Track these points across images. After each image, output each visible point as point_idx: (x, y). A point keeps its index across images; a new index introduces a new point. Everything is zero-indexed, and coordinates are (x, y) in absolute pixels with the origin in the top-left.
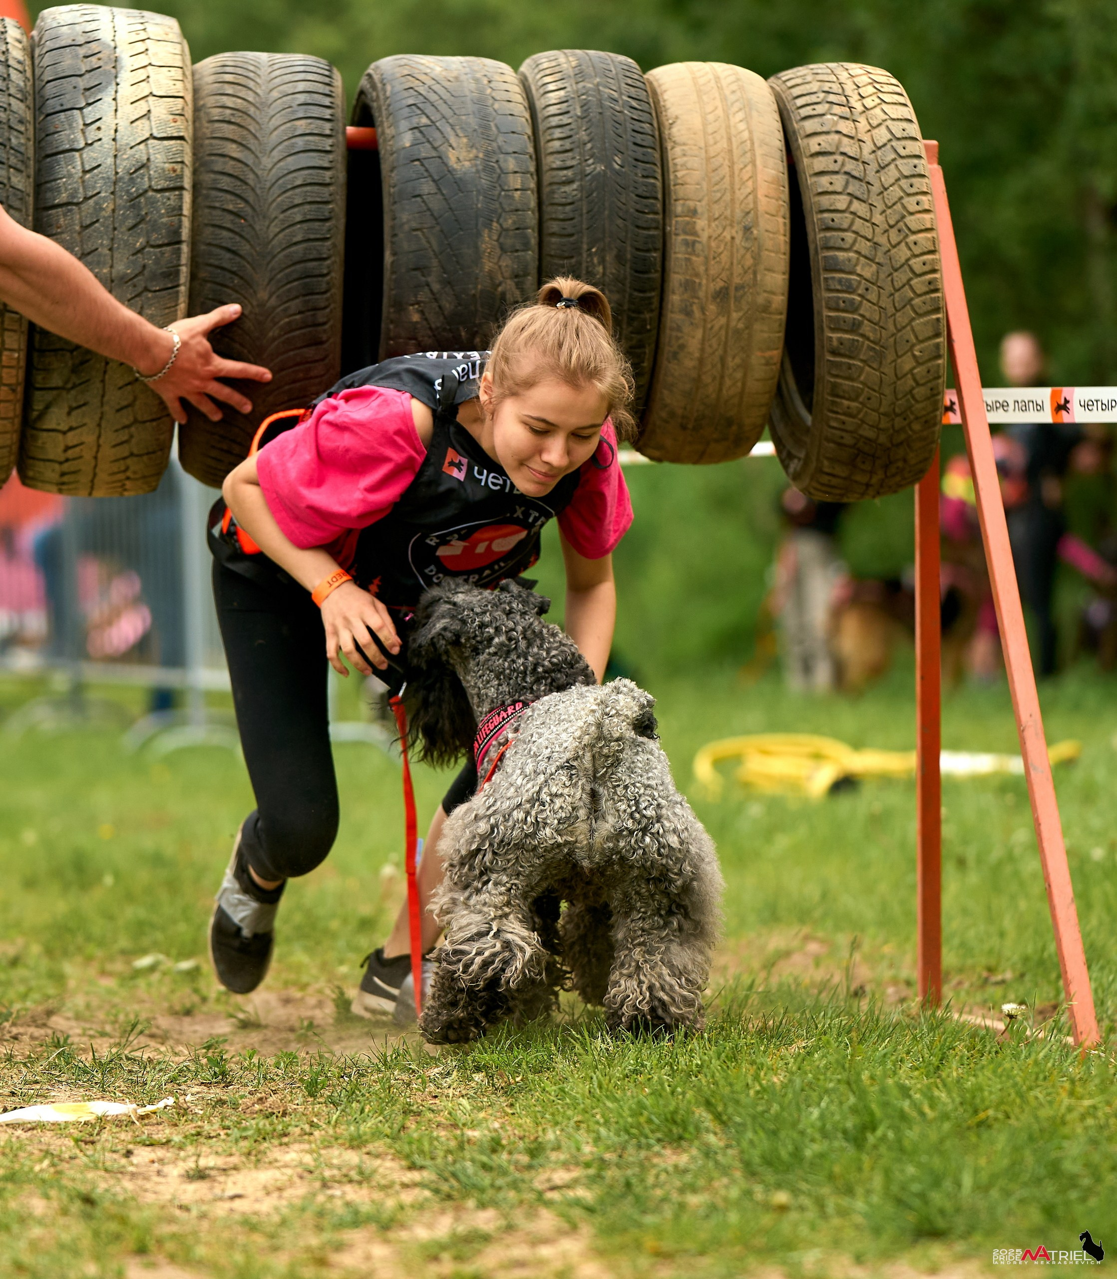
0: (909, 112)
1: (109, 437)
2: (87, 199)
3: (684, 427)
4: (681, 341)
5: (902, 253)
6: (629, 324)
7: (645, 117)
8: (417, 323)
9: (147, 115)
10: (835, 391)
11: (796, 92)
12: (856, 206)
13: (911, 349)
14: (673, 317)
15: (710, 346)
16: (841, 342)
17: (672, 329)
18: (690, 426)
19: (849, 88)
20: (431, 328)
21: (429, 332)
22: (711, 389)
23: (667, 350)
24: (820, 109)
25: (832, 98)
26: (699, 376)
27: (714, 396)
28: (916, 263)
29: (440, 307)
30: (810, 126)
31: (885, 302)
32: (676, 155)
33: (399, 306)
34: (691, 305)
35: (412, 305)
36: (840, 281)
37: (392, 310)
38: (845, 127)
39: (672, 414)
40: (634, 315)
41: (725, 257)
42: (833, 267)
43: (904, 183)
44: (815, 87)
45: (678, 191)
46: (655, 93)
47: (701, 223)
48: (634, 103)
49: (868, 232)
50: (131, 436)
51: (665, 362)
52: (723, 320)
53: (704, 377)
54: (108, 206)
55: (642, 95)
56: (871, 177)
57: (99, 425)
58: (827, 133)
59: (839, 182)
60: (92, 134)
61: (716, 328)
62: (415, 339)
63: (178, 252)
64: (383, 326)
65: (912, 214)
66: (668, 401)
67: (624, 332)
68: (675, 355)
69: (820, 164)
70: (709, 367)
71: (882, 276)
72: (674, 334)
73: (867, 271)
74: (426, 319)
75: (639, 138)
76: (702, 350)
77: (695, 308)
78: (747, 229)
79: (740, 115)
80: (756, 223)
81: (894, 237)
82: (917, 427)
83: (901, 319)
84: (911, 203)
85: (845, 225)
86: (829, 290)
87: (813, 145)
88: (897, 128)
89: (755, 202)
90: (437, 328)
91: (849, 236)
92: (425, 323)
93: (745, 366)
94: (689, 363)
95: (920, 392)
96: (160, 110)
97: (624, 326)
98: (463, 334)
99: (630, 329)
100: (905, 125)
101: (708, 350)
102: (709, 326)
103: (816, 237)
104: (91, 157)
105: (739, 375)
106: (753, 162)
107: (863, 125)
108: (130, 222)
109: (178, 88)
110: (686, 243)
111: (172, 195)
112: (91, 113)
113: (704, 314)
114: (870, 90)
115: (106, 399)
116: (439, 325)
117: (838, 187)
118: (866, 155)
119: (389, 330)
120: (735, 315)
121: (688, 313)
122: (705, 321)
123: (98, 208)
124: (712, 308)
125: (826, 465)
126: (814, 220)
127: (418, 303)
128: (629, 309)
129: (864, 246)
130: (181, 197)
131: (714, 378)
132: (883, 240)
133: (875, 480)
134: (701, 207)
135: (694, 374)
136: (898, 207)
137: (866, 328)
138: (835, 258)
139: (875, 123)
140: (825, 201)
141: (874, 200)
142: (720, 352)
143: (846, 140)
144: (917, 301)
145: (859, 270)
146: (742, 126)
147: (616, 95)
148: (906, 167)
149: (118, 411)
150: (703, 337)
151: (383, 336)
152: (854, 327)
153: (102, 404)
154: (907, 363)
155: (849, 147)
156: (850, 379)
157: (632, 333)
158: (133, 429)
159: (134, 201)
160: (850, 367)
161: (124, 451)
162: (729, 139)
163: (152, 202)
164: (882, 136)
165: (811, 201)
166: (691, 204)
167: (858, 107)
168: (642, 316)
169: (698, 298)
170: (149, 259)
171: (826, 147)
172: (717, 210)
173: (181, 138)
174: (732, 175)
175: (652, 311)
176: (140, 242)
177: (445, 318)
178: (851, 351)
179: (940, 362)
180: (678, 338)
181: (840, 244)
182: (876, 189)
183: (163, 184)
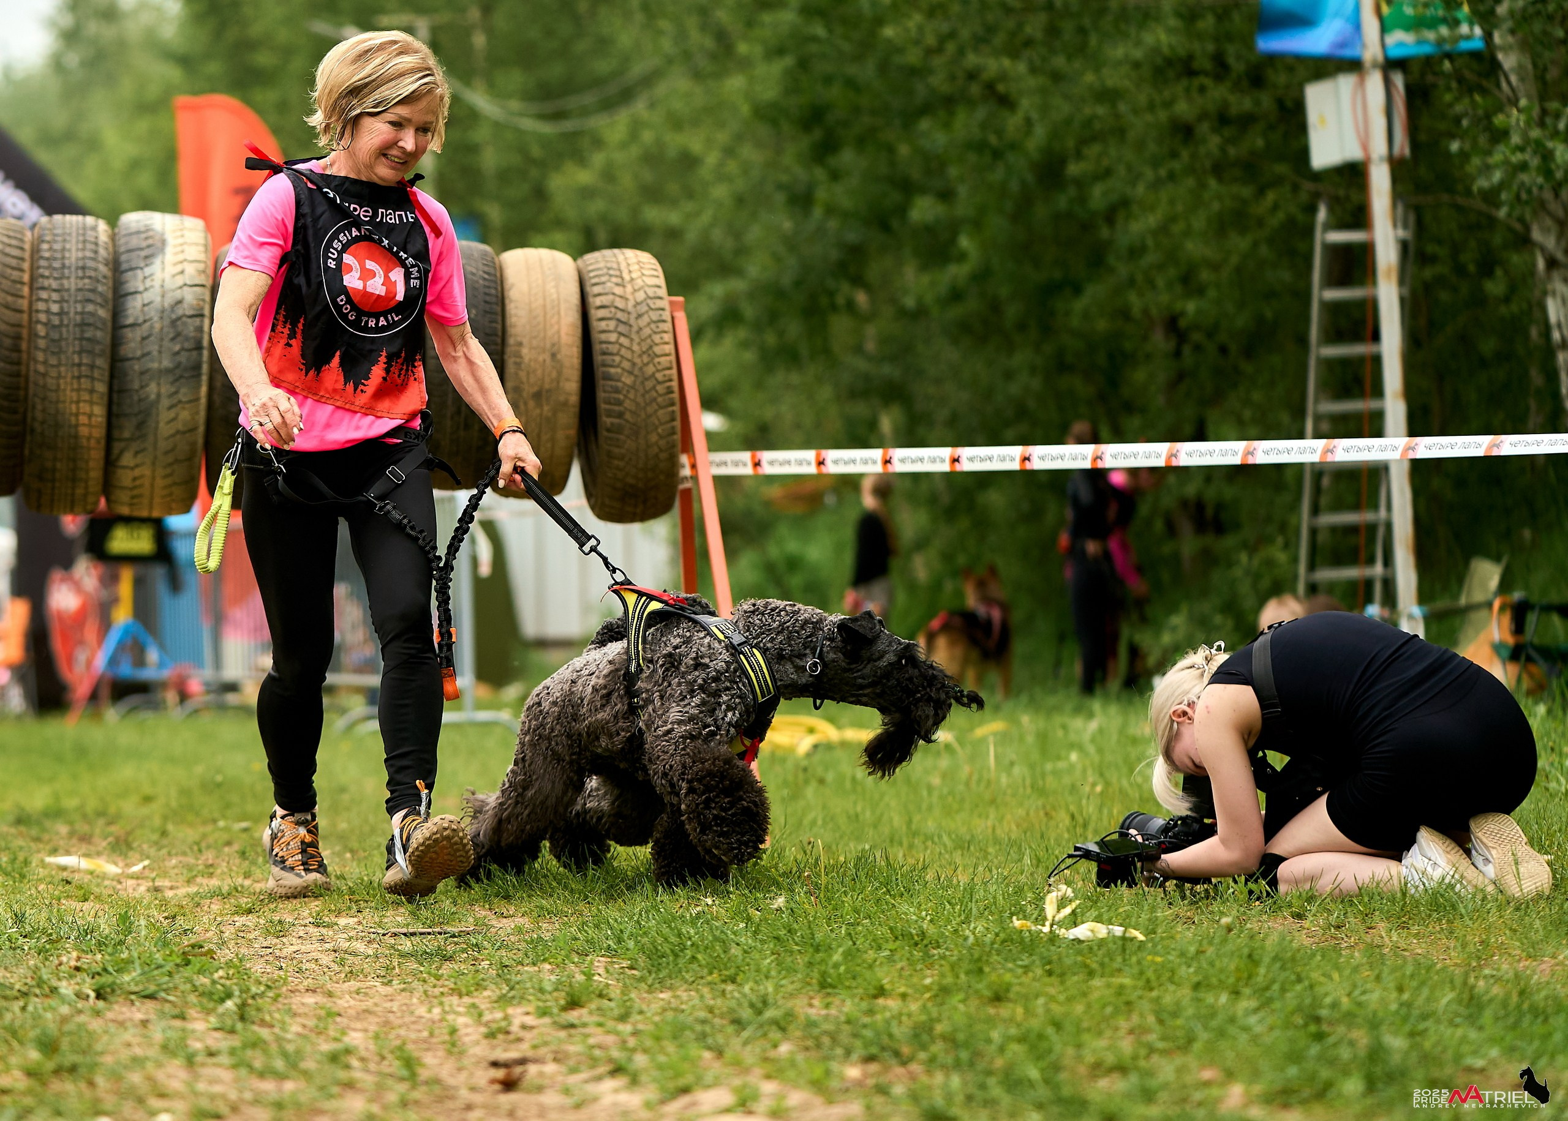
0: (661, 281)
1: (160, 472)
2: (145, 321)
5: (650, 369)
7: (492, 285)
9: (182, 272)
10: (610, 455)
11: (591, 268)
12: (622, 340)
13: (656, 428)
16: (612, 424)
19: (623, 266)
24: (603, 279)
25: (612, 272)
28: (659, 376)
30: (596, 290)
31: (640, 400)
32: (511, 308)
36: (611, 387)
38: (618, 290)
41: (539, 372)
42: (608, 377)
43: (653, 326)
44: (602, 265)
45: (511, 331)
46: (501, 269)
47: (525, 351)
48: (486, 276)
49: (629, 356)
50: (173, 471)
52: (538, 411)
54: (157, 326)
55: (492, 271)
56: (632, 321)
57: (154, 463)
58: (606, 294)
59: (612, 325)
60: (148, 283)
61: (534, 416)
63: (201, 355)
65: (657, 344)
69: (601, 313)
71: (638, 383)
73: (628, 380)
75: (488, 298)
78: (553, 355)
79: (553, 284)
80: (559, 351)
81: (645, 359)
82: (662, 477)
83: (650, 410)
84: (657, 338)
85: (615, 351)
86: (605, 391)
87: (598, 301)
88: (651, 292)
89: (559, 337)
91: (617, 359)
93: (553, 440)
95: (663, 456)
96: (190, 269)
100: (656, 289)
102: (530, 414)
103: (598, 358)
104: (147, 297)
105: (549, 445)
106: (559, 313)
107: (629, 288)
108: (171, 335)
109: (202, 257)
110: (516, 363)
111: (197, 321)
112: (147, 271)
114: (636, 267)
117: (611, 328)
118: (630, 307)
120: (546, 408)
123: (152, 327)
125: (607, 501)
126: (597, 348)
129: (626, 365)
130: (202, 321)
132: (637, 361)
133: (638, 510)
134: (525, 341)
136: (649, 341)
137: (628, 416)
138: (608, 373)
139: (636, 287)
140: (603, 337)
141: (634, 336)
143: (618, 299)
144: (660, 400)
145: (623, 379)
146: (553, 291)
147: (474, 271)
148: (654, 316)
149: (165, 454)
152: (620, 415)
153: (155, 450)
154: (654, 438)
155: (620, 303)
156: (618, 447)
158: (175, 466)
159: (173, 323)
160: (618, 440)
161: (169, 481)
162: (545, 299)
163: (185, 324)
164: (640, 296)
165: (596, 336)
166: (519, 339)
167: (627, 277)
170: (183, 358)
171: (605, 303)
172: (535, 343)
173: (203, 286)
174: (545, 320)
176: (177, 348)
178: (619, 430)
179: (675, 437)
181: (611, 363)
182: (635, 328)
183: (191, 312)
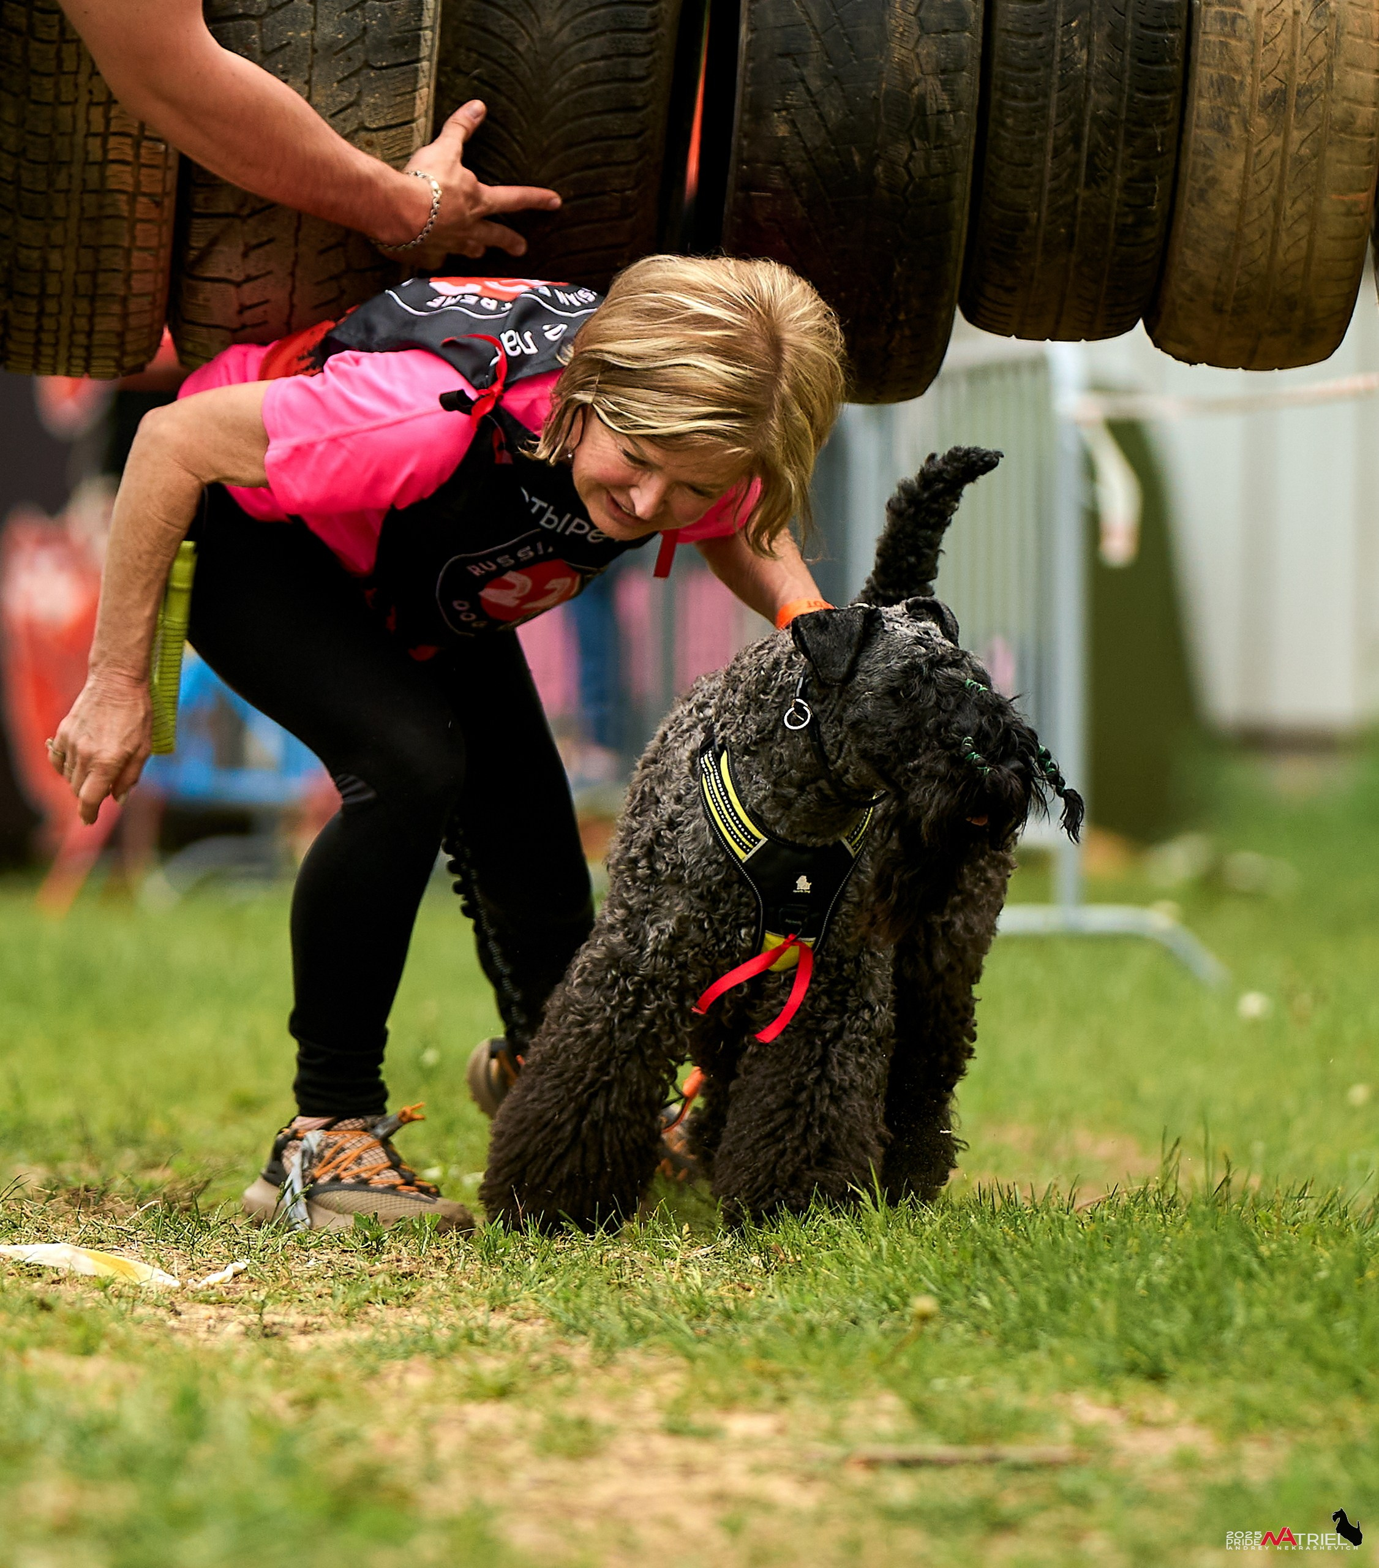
3: (1219, 310)
4: (1211, 173)
6: (1128, 143)
8: (784, 138)
14: (1199, 134)
15: (1257, 182)
17: (1197, 153)
18: (1228, 307)
20: (805, 148)
21: (803, 154)
22: (1258, 250)
23: (1189, 187)
26: (1240, 229)
27: (1263, 260)
29: (820, 115)
33: (758, 111)
34: (1227, 117)
35: (778, 111)
37: (746, 117)
39: (1199, 288)
40: (1134, 129)
41: (1282, 43)
50: (343, 292)
51: (1187, 206)
52: (1277, 142)
53: (1246, 231)
57: (292, 274)
61: (1266, 153)
62: (782, 164)
64: (734, 140)
66: (1192, 266)
67: (1120, 155)
68: (1202, 194)
70: (1256, 215)
72: (1201, 160)
74: (799, 134)
76: (1244, 187)
77: (1233, 121)
90: (816, 148)
92: (797, 138)
93: (1312, 216)
94: (1224, 208)
97: (1120, 147)
98: (856, 158)
99: (1130, 150)
101: (1254, 189)
102: (1255, 150)
105: (1302, 229)
113: (1247, 131)
115: (301, 235)
116: (818, 143)
119: (740, 147)
120: (1296, 135)
121: (1223, 129)
122: (1248, 141)
124: (1261, 122)
127: (787, 108)
128: (1127, 120)
131: (1263, 234)
135: (1231, 225)
142: (1272, 191)
149: (321, 252)
150: (1246, 167)
151: (733, 158)
153: (296, 244)
157: (1133, 157)
158: (345, 282)
168: (1149, 131)
169: (1239, 106)
175: (1165, 123)
177: (829, 133)
180: (1206, 168)
